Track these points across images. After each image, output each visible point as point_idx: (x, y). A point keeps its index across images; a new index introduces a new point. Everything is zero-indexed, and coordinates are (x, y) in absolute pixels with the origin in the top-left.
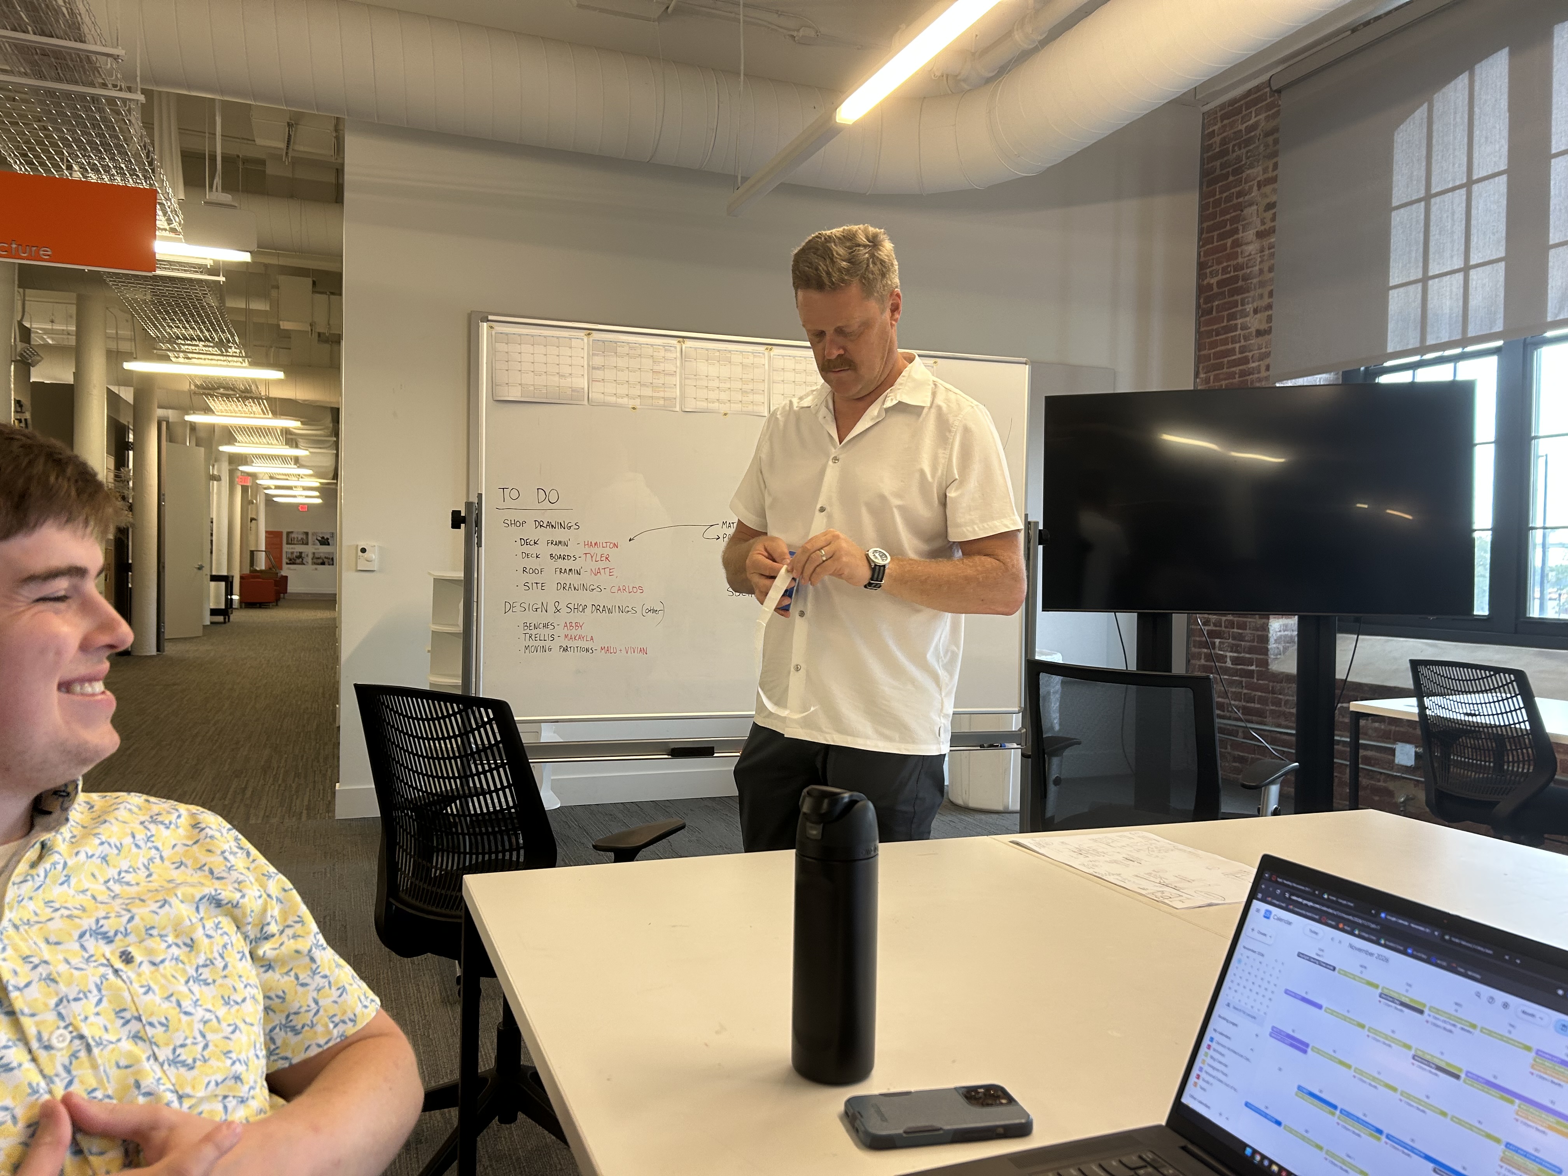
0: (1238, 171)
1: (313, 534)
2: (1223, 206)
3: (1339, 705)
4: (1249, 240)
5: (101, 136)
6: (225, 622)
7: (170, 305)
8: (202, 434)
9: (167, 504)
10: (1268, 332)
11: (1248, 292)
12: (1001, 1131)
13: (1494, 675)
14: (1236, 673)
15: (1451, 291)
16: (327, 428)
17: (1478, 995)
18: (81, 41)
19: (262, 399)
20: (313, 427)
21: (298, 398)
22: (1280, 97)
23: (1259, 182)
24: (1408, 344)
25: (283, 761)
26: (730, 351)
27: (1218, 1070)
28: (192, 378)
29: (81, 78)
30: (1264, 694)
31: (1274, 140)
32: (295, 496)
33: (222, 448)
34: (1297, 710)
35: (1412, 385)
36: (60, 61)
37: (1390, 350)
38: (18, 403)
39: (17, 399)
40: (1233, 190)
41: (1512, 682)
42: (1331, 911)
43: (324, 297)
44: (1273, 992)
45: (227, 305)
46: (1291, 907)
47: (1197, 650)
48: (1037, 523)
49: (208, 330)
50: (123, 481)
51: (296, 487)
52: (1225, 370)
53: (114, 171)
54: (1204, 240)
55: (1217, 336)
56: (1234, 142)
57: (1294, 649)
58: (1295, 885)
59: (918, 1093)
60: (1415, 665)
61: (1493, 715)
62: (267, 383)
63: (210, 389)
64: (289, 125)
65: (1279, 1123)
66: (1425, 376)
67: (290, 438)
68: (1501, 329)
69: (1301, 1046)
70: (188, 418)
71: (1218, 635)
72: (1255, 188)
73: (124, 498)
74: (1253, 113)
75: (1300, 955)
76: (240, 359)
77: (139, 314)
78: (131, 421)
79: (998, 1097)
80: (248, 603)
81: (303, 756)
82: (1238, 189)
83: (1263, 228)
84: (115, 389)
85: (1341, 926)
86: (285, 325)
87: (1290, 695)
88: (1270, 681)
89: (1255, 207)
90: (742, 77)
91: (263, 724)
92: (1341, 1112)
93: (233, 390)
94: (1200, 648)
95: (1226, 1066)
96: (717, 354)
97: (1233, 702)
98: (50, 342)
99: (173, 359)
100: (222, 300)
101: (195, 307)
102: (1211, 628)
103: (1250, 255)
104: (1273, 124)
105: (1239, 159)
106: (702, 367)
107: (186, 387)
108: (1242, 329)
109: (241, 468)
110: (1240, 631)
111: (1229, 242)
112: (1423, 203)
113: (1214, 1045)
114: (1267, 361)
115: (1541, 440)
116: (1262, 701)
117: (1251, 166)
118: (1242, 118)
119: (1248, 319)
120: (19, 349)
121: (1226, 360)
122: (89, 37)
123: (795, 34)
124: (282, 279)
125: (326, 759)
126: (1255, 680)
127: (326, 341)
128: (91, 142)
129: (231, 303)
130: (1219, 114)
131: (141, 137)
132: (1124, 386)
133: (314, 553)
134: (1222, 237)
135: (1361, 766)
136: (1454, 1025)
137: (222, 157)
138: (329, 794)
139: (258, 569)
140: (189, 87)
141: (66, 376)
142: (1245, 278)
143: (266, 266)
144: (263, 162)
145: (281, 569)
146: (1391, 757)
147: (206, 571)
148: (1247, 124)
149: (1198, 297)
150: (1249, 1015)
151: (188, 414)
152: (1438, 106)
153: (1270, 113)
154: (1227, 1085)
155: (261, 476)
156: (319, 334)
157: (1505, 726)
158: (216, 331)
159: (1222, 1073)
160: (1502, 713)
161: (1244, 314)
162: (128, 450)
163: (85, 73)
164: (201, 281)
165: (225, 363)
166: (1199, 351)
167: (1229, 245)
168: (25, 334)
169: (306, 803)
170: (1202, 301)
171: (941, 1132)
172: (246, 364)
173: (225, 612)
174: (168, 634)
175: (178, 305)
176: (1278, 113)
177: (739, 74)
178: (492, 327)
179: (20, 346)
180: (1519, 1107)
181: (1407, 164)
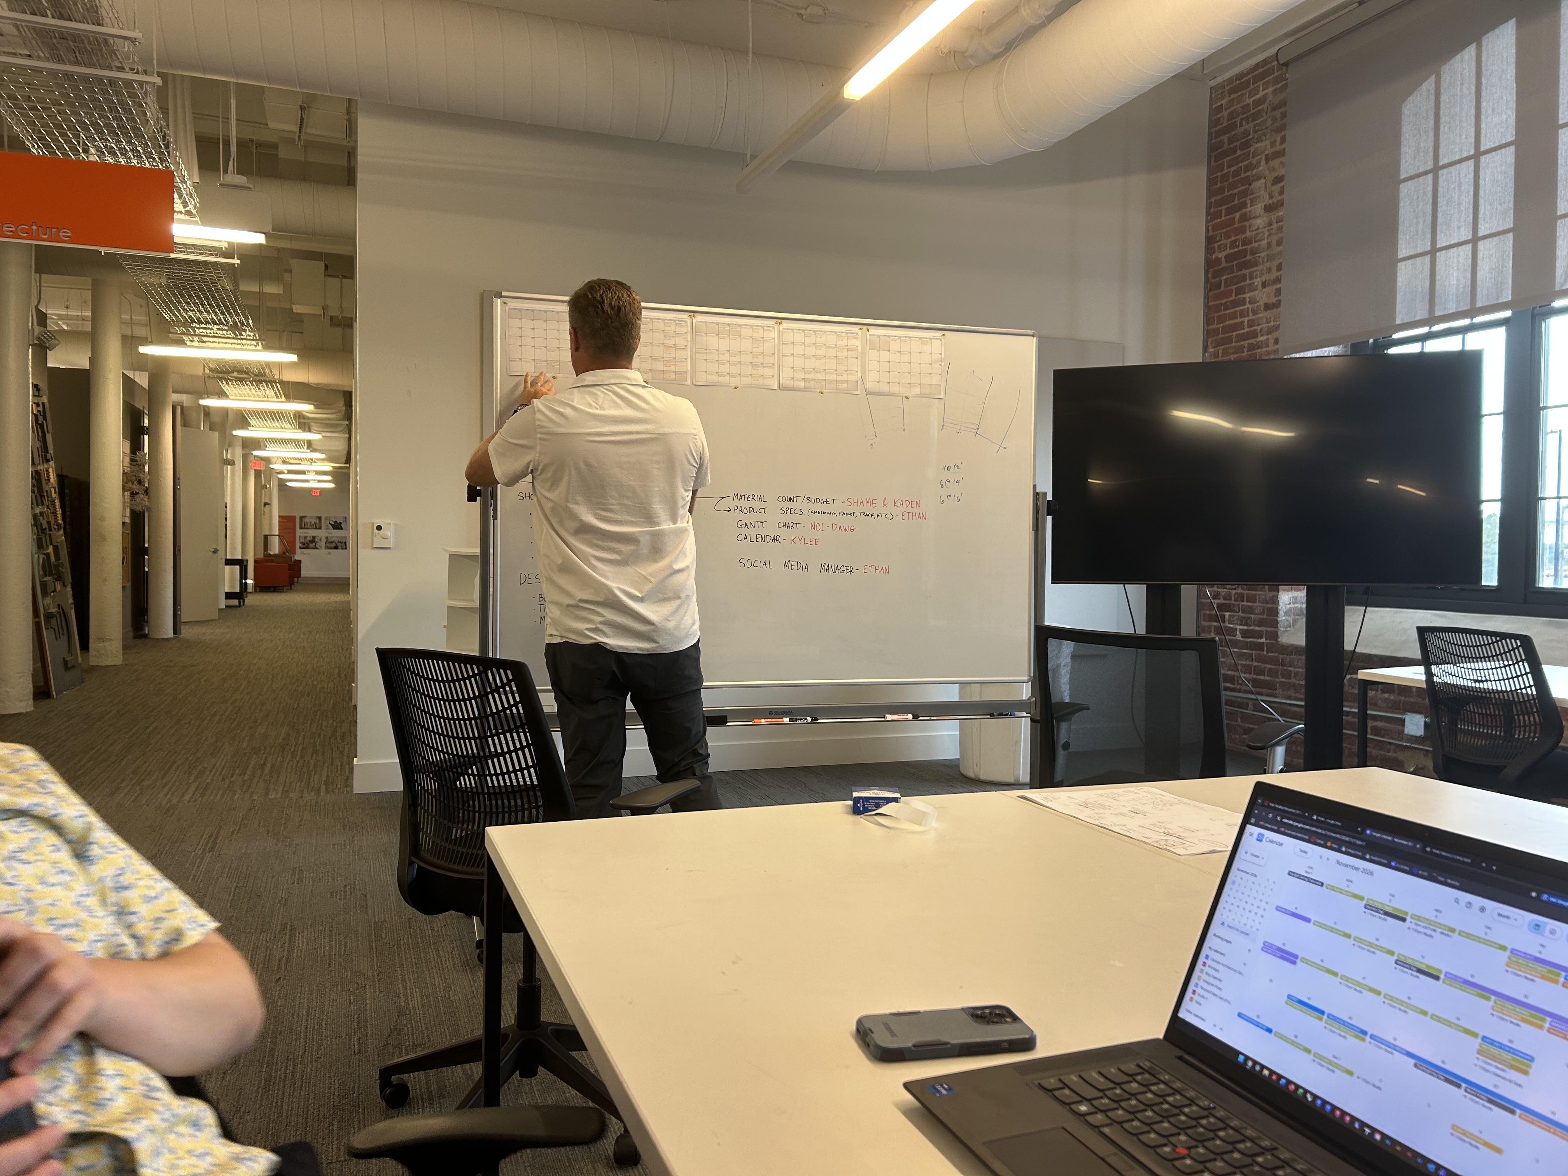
0: (1246, 145)
1: (326, 518)
2: (1231, 180)
3: (1348, 677)
4: (1257, 214)
5: (118, 119)
6: (240, 606)
7: (185, 288)
8: (216, 419)
9: (183, 487)
10: (1277, 305)
11: (1257, 266)
12: (1006, 1045)
13: (1501, 640)
14: (1246, 646)
15: (1458, 262)
16: (340, 412)
17: (1457, 901)
18: (99, 25)
19: (276, 383)
20: (325, 411)
21: (310, 381)
22: (1287, 71)
23: (1267, 155)
24: (1415, 316)
25: (301, 739)
26: (740, 326)
27: (1212, 985)
28: (205, 362)
29: (98, 60)
30: (1273, 667)
31: (1282, 113)
32: (307, 481)
33: (236, 433)
34: (1306, 683)
35: (1421, 355)
36: (78, 44)
37: (1398, 322)
38: (36, 386)
39: (35, 383)
40: (1241, 165)
41: (1518, 647)
42: (1319, 831)
43: (336, 281)
44: (1265, 910)
45: (241, 288)
46: (1282, 829)
47: (1207, 624)
48: (1045, 494)
49: (223, 313)
50: (139, 465)
51: (308, 471)
52: (1234, 344)
53: (131, 154)
54: (1211, 215)
55: (1225, 310)
56: (1241, 117)
57: (1302, 622)
58: (1286, 809)
59: (926, 1013)
60: (1422, 631)
61: (1499, 680)
62: (281, 366)
63: (224, 373)
64: (302, 108)
65: (1269, 1030)
66: (1433, 346)
67: (303, 422)
68: (1510, 298)
69: (1290, 958)
70: (202, 402)
71: (1228, 608)
72: (1263, 162)
73: (140, 482)
74: (1261, 87)
75: (1290, 873)
76: (254, 343)
77: (154, 298)
78: (147, 406)
79: (1003, 1016)
80: (262, 587)
81: (319, 735)
82: (1245, 163)
83: (1270, 202)
84: (130, 374)
85: (1329, 844)
86: (297, 309)
87: (1299, 667)
88: (1279, 654)
89: (1263, 181)
90: (751, 54)
91: (280, 703)
92: (1328, 1017)
93: (247, 373)
94: (1210, 621)
95: (1220, 980)
96: (728, 328)
97: (1242, 675)
98: (66, 328)
99: (188, 343)
100: (236, 284)
101: (210, 290)
102: (1221, 601)
103: (1258, 229)
104: (1280, 97)
105: (1247, 133)
106: (713, 342)
107: (200, 372)
108: (1250, 303)
109: (255, 453)
110: (1249, 604)
111: (1237, 215)
112: (1430, 176)
113: (1209, 962)
114: (1275, 335)
115: (1549, 410)
116: (1271, 673)
117: (1259, 140)
118: (1250, 92)
119: (1256, 293)
120: (36, 333)
121: (1234, 334)
122: (107, 21)
123: (803, 12)
124: (295, 263)
125: (343, 737)
126: (1265, 653)
127: (339, 325)
128: (108, 126)
129: (244, 287)
130: (1227, 88)
131: (158, 119)
132: (1133, 359)
133: (327, 538)
134: (1229, 211)
135: (1369, 736)
136: (1434, 931)
137: (237, 141)
138: (347, 770)
139: (272, 553)
140: (205, 70)
141: (80, 360)
142: (1253, 252)
143: (278, 250)
144: (275, 146)
145: (295, 553)
146: (1401, 728)
147: (221, 554)
148: (1254, 98)
149: (1207, 272)
150: (1242, 932)
151: (202, 398)
152: (1445, 77)
153: (1278, 86)
154: (1221, 998)
155: (274, 460)
156: (331, 318)
157: (1511, 691)
158: (230, 314)
159: (1217, 987)
160: (1508, 679)
161: (1252, 288)
162: (143, 434)
163: (102, 56)
164: (216, 263)
165: (239, 347)
166: (1208, 325)
167: (1237, 219)
168: (42, 319)
169: (324, 778)
170: (1210, 275)
171: (949, 1046)
172: (260, 347)
173: (239, 596)
174: (184, 617)
175: (194, 289)
176: (1286, 85)
177: (747, 52)
178: (505, 303)
179: (37, 330)
180: (1495, 1002)
181: (1414, 136)
